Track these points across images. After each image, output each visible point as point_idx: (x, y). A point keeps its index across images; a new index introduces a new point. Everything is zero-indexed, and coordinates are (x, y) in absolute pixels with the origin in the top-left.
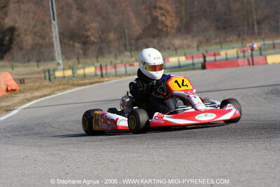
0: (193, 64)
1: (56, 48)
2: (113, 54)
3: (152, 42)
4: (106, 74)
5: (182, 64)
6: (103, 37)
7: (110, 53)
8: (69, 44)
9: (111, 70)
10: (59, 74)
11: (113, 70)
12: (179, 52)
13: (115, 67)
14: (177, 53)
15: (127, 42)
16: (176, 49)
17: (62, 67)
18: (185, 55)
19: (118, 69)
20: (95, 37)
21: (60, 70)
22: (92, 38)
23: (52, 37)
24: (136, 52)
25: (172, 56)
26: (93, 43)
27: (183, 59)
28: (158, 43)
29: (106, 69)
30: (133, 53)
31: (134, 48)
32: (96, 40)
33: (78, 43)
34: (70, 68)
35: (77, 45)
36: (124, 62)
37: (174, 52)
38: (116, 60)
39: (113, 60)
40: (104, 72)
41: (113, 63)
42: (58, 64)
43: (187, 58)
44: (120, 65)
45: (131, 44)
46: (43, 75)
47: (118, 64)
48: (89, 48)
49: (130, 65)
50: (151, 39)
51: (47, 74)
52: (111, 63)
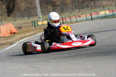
0: (113, 15)
1: (38, 9)
2: (69, 11)
3: (90, 3)
4: (66, 22)
5: (107, 15)
6: (63, 2)
7: (67, 10)
8: (45, 6)
9: (68, 20)
10: (40, 23)
11: (70, 20)
12: (105, 8)
13: (71, 18)
14: (104, 9)
15: (77, 4)
16: (104, 7)
17: (41, 19)
18: (109, 10)
19: (72, 19)
20: (59, 3)
21: (41, 21)
22: (58, 3)
23: (36, 3)
24: (82, 9)
25: (102, 11)
26: (58, 6)
27: (107, 12)
28: (94, 4)
29: (66, 20)
30: (80, 10)
31: (80, 7)
32: (59, 4)
33: (50, 6)
34: (46, 20)
35: (49, 7)
36: (75, 15)
37: (103, 9)
38: (71, 14)
39: (69, 14)
40: (64, 21)
41: (69, 16)
42: (40, 18)
43: (110, 12)
44: (73, 17)
45: (79, 5)
46: (31, 24)
47: (72, 16)
48: (56, 8)
49: (79, 17)
50: (90, 2)
51: (33, 24)
52: (68, 16)
